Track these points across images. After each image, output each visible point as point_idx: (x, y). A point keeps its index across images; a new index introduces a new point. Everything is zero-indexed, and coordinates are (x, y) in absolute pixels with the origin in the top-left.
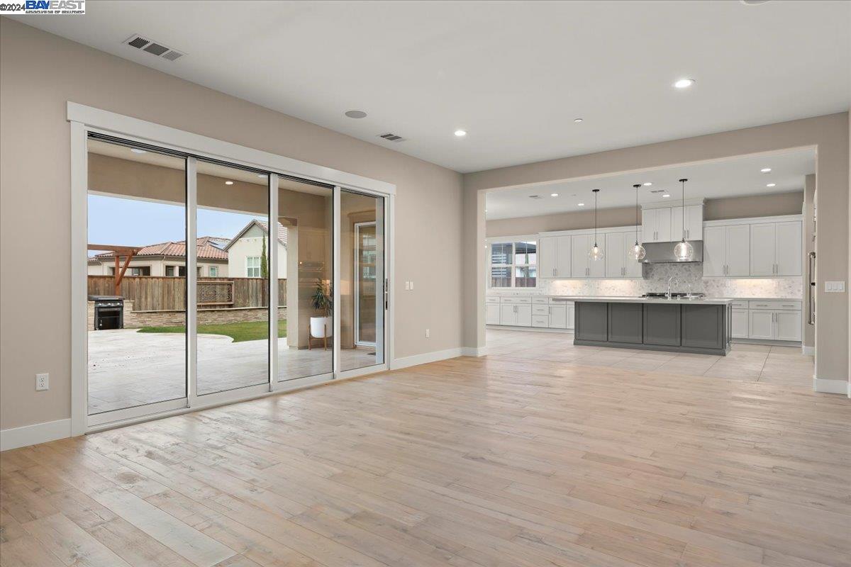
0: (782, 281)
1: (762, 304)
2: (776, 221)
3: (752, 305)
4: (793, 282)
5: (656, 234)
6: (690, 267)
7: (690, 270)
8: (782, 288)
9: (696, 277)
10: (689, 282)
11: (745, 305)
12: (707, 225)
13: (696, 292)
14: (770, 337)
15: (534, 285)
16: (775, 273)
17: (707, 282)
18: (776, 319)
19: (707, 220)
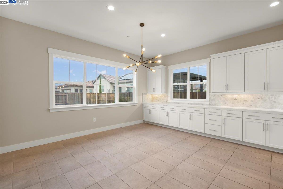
15: (205, 98)
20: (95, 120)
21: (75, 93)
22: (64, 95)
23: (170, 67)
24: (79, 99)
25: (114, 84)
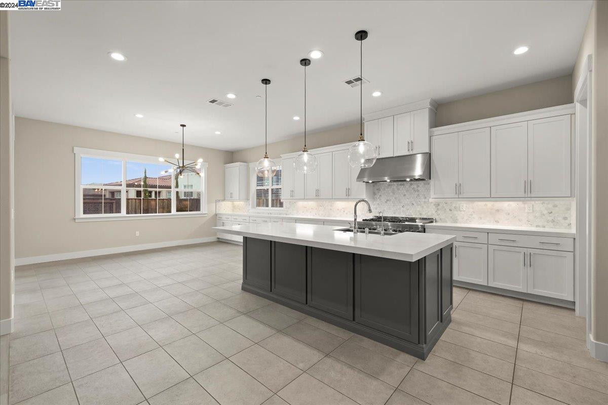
0: (538, 205)
1: (508, 238)
2: (528, 118)
3: (493, 238)
4: (555, 206)
5: (378, 148)
6: (418, 186)
7: (418, 191)
8: (538, 214)
9: (425, 198)
10: (418, 205)
11: (483, 238)
12: (436, 133)
13: (425, 217)
14: (520, 288)
16: (528, 192)
17: (439, 205)
18: (528, 260)
19: (436, 126)
20: (137, 234)
21: (135, 199)
22: (109, 203)
23: (251, 165)
24: (135, 209)
25: (170, 187)
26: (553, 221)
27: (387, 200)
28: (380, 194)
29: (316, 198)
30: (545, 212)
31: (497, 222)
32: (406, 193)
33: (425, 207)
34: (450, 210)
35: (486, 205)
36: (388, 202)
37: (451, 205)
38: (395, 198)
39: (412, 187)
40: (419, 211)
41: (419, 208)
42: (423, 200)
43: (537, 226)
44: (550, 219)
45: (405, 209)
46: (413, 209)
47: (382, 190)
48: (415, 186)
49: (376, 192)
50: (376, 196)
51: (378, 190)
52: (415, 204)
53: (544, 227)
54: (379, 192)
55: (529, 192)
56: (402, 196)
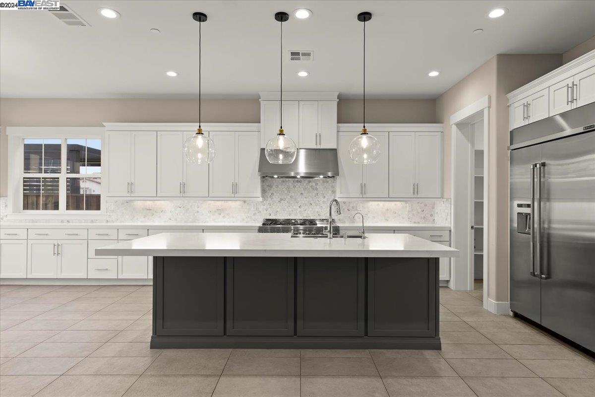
4: (426, 205)
7: (317, 189)
8: (415, 212)
9: (324, 197)
10: (316, 205)
12: (342, 129)
15: (98, 208)
19: (342, 122)
26: (424, 218)
27: (281, 199)
28: (271, 192)
29: (179, 195)
30: (420, 210)
31: (387, 220)
32: (303, 192)
33: (324, 207)
34: (349, 210)
35: (378, 205)
36: (282, 201)
37: (349, 206)
38: (291, 197)
39: (311, 184)
40: (318, 212)
41: (317, 209)
42: (323, 200)
43: (415, 223)
44: (422, 216)
45: (302, 209)
46: (311, 209)
47: (274, 187)
48: (314, 184)
49: (267, 189)
50: (266, 194)
51: (270, 186)
52: (313, 204)
53: (419, 223)
54: (270, 190)
55: (416, 194)
56: (299, 194)
